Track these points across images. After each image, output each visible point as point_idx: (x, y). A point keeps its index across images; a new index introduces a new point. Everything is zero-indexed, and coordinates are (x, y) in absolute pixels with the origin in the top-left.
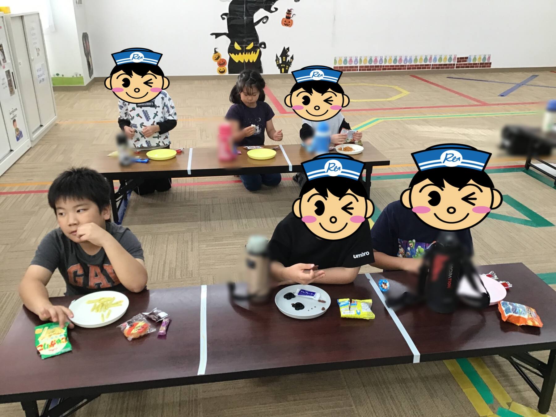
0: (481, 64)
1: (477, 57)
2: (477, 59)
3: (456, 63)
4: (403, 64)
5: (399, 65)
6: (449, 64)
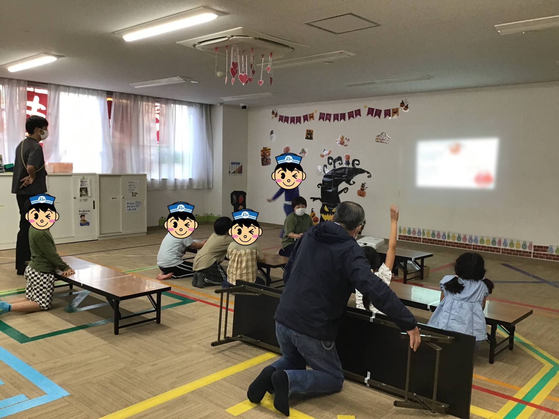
5: (464, 244)
6: (523, 251)
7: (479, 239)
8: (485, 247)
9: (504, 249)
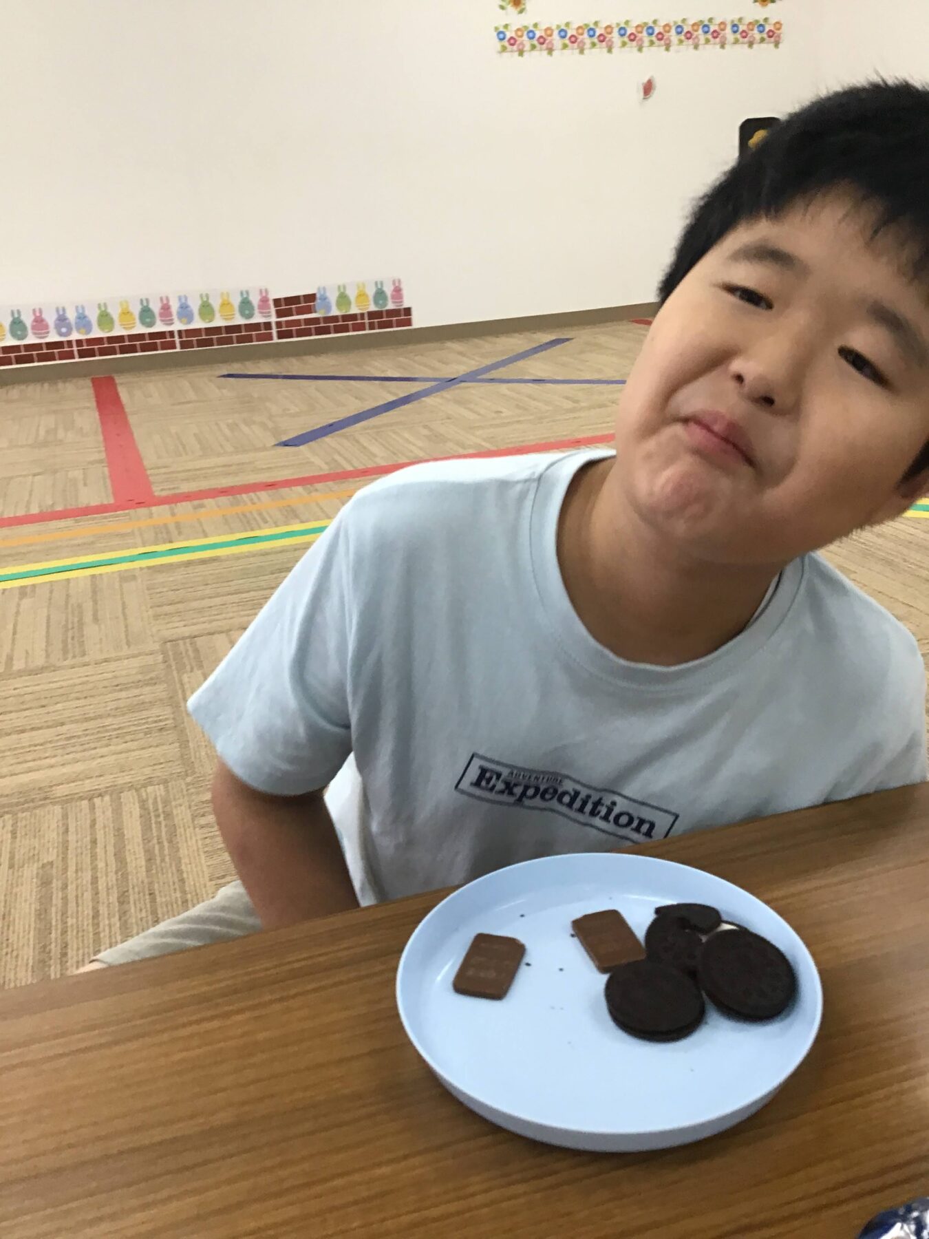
0: (372, 315)
1: (352, 294)
2: (352, 297)
3: (273, 319)
4: (53, 337)
5: (40, 345)
6: (246, 325)
7: (93, 316)
8: (120, 339)
9: (187, 331)
